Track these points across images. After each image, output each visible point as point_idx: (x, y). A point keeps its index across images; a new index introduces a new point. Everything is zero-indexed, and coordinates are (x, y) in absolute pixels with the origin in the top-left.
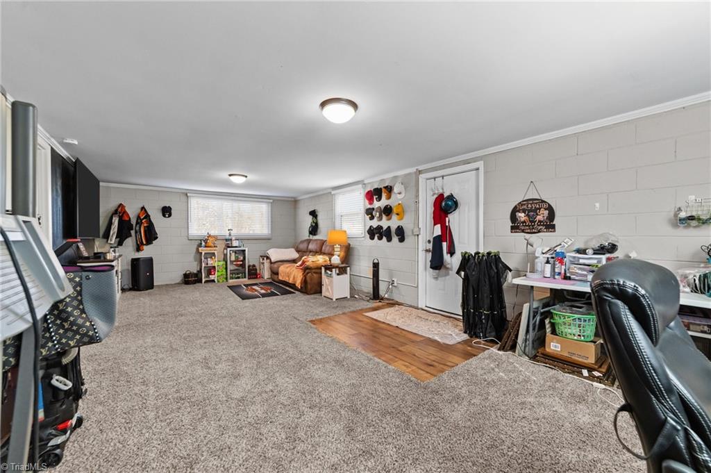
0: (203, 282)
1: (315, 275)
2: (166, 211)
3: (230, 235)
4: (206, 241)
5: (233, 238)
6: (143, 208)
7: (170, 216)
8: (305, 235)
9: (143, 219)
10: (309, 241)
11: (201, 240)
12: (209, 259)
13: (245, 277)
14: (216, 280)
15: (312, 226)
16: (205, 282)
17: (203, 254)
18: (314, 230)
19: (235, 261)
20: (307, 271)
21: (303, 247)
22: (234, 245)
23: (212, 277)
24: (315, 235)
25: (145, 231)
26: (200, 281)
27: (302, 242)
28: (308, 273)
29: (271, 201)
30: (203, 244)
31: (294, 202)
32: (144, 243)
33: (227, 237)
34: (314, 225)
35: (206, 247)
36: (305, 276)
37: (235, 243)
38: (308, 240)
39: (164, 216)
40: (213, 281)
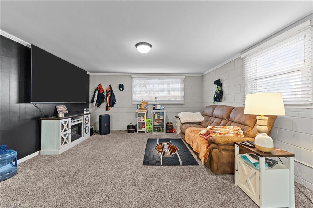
0: (138, 131)
1: (223, 152)
2: (121, 87)
3: (156, 101)
4: (140, 105)
5: (158, 104)
6: (110, 86)
7: (123, 90)
8: (210, 101)
9: (108, 92)
10: (214, 107)
11: (137, 105)
12: (141, 117)
13: (164, 132)
14: (145, 132)
15: (216, 93)
16: (139, 132)
17: (138, 114)
18: (219, 97)
19: (157, 120)
20: (212, 145)
21: (208, 111)
22: (158, 108)
23: (143, 129)
24: (219, 101)
25: (109, 99)
26: (136, 131)
27: (208, 107)
28: (213, 148)
29: (184, 77)
30: (139, 107)
31: (202, 77)
32: (108, 106)
33: (154, 103)
34: (219, 92)
35: (140, 109)
36: (210, 151)
37: (158, 107)
38: (212, 106)
39: (120, 90)
40: (144, 132)
